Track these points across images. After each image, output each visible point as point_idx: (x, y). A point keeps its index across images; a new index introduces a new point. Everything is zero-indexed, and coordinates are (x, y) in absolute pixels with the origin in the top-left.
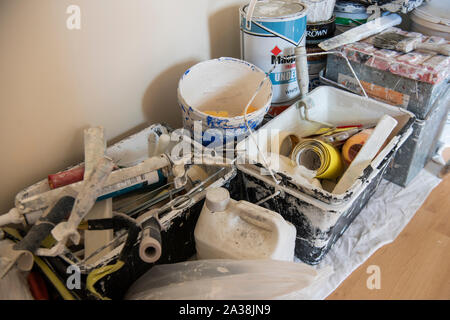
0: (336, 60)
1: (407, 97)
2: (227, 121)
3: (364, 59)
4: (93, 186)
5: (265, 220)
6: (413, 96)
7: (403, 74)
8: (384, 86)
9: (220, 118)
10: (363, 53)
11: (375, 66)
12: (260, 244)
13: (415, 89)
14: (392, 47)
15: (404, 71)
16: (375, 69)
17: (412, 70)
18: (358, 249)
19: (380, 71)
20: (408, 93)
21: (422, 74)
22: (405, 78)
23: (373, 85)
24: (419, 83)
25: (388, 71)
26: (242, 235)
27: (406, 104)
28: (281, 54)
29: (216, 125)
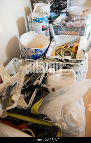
0: (56, 27)
1: (79, 33)
2: (41, 49)
3: (65, 25)
4: (22, 77)
5: (69, 72)
6: (80, 32)
7: (77, 26)
8: (72, 31)
9: (39, 49)
10: (64, 24)
11: (69, 26)
12: (70, 80)
13: (80, 30)
14: (71, 20)
15: (77, 25)
16: (69, 27)
17: (79, 25)
18: (82, 75)
19: (70, 27)
20: (79, 31)
21: (82, 25)
22: (77, 27)
23: (68, 32)
24: (81, 28)
25: (73, 27)
26: (63, 79)
27: (79, 34)
28: (45, 27)
29: (38, 51)
